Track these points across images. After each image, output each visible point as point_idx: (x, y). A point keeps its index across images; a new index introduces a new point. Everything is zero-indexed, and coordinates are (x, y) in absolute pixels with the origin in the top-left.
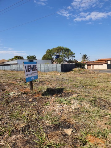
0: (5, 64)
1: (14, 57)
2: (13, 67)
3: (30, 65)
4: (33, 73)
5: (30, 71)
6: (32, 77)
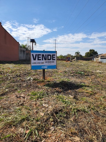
3: (41, 54)
4: (46, 62)
5: (42, 60)
6: (45, 66)
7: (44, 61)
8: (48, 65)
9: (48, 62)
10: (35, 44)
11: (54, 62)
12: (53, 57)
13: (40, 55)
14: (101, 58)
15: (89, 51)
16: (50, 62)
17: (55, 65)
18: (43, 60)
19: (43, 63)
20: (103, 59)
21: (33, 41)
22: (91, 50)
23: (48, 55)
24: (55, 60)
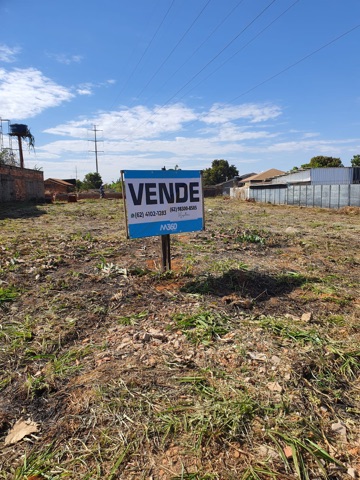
0: (274, 182)
1: (309, 162)
2: (295, 193)
3: (157, 181)
4: (172, 210)
5: (158, 201)
6: (169, 222)
7: (166, 206)
8: (180, 219)
9: (180, 209)
10: (31, 144)
11: (194, 208)
12: (192, 192)
13: (154, 185)
14: (251, 188)
15: (210, 166)
16: (186, 208)
17: (200, 219)
18: (162, 202)
19: (163, 213)
20: (259, 191)
21: (20, 131)
22: (216, 163)
23: (179, 185)
24: (197, 200)
